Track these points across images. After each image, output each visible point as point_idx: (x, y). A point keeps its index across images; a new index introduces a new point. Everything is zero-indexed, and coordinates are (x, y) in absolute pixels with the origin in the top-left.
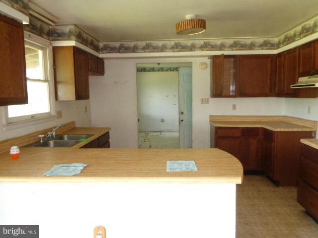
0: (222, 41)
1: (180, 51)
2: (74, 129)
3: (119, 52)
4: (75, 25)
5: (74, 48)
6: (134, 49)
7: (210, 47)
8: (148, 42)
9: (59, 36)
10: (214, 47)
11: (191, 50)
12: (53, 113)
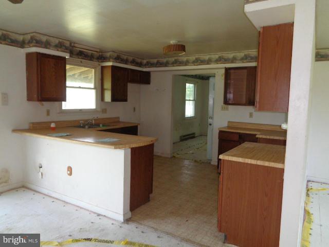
0: (234, 54)
1: (200, 65)
2: (119, 122)
3: (156, 67)
4: (113, 52)
5: (113, 67)
6: (166, 64)
7: (223, 60)
8: (176, 58)
9: (104, 59)
10: (226, 61)
11: (208, 63)
12: (99, 110)
